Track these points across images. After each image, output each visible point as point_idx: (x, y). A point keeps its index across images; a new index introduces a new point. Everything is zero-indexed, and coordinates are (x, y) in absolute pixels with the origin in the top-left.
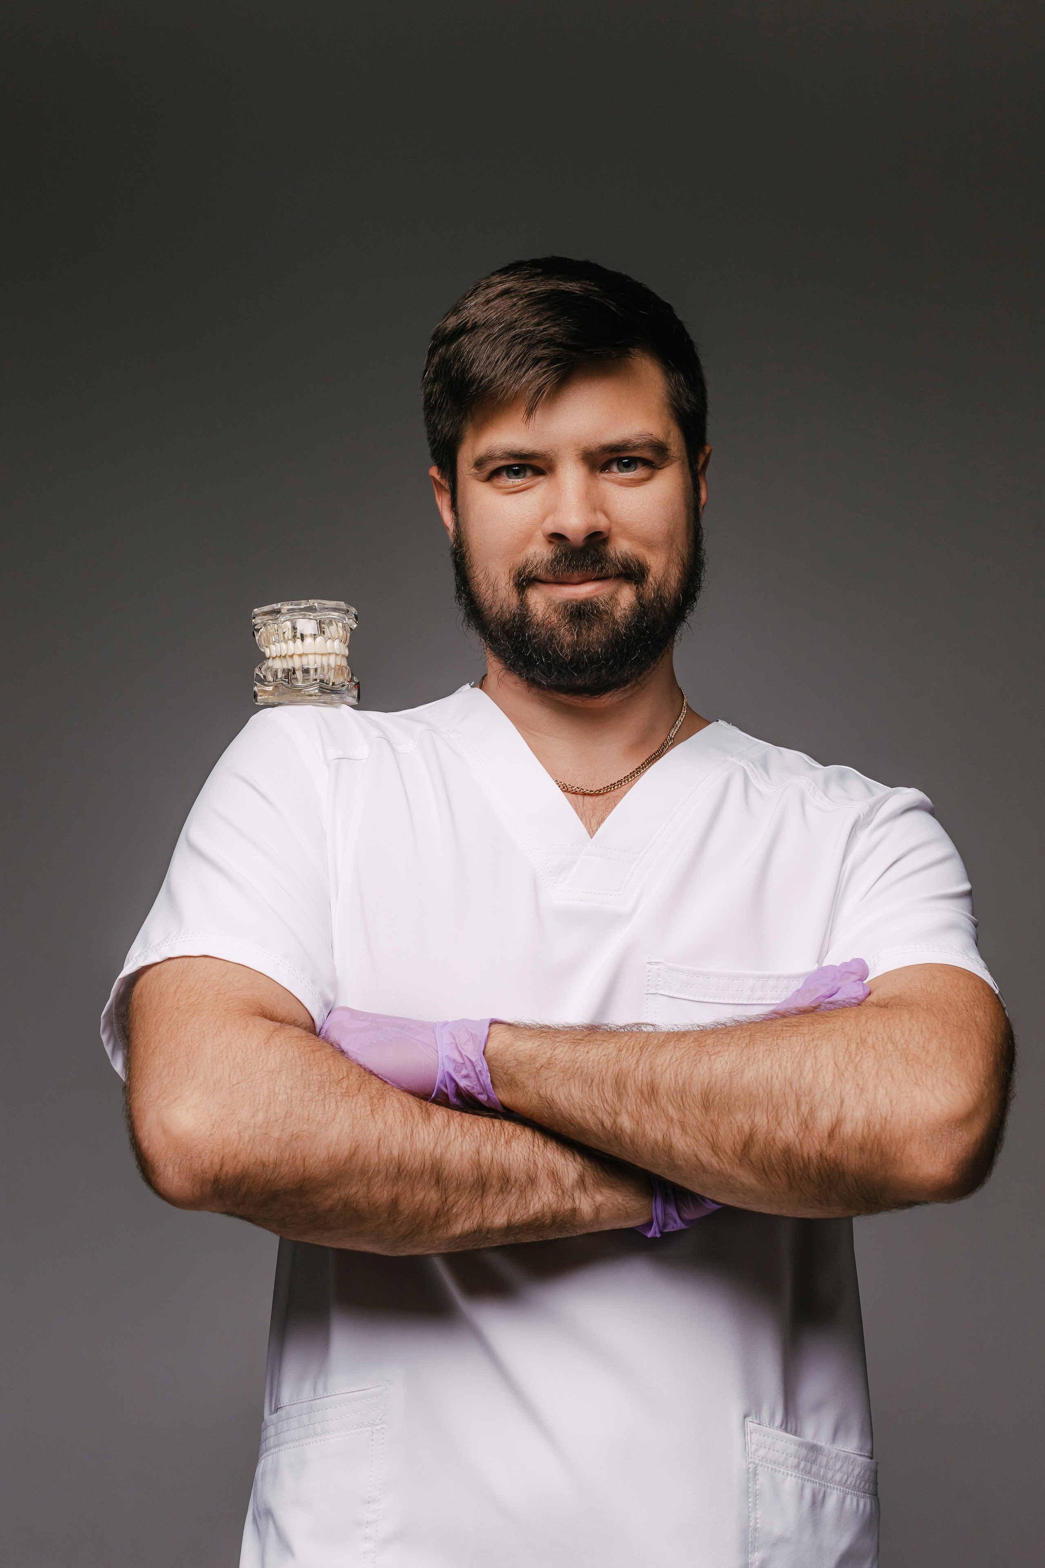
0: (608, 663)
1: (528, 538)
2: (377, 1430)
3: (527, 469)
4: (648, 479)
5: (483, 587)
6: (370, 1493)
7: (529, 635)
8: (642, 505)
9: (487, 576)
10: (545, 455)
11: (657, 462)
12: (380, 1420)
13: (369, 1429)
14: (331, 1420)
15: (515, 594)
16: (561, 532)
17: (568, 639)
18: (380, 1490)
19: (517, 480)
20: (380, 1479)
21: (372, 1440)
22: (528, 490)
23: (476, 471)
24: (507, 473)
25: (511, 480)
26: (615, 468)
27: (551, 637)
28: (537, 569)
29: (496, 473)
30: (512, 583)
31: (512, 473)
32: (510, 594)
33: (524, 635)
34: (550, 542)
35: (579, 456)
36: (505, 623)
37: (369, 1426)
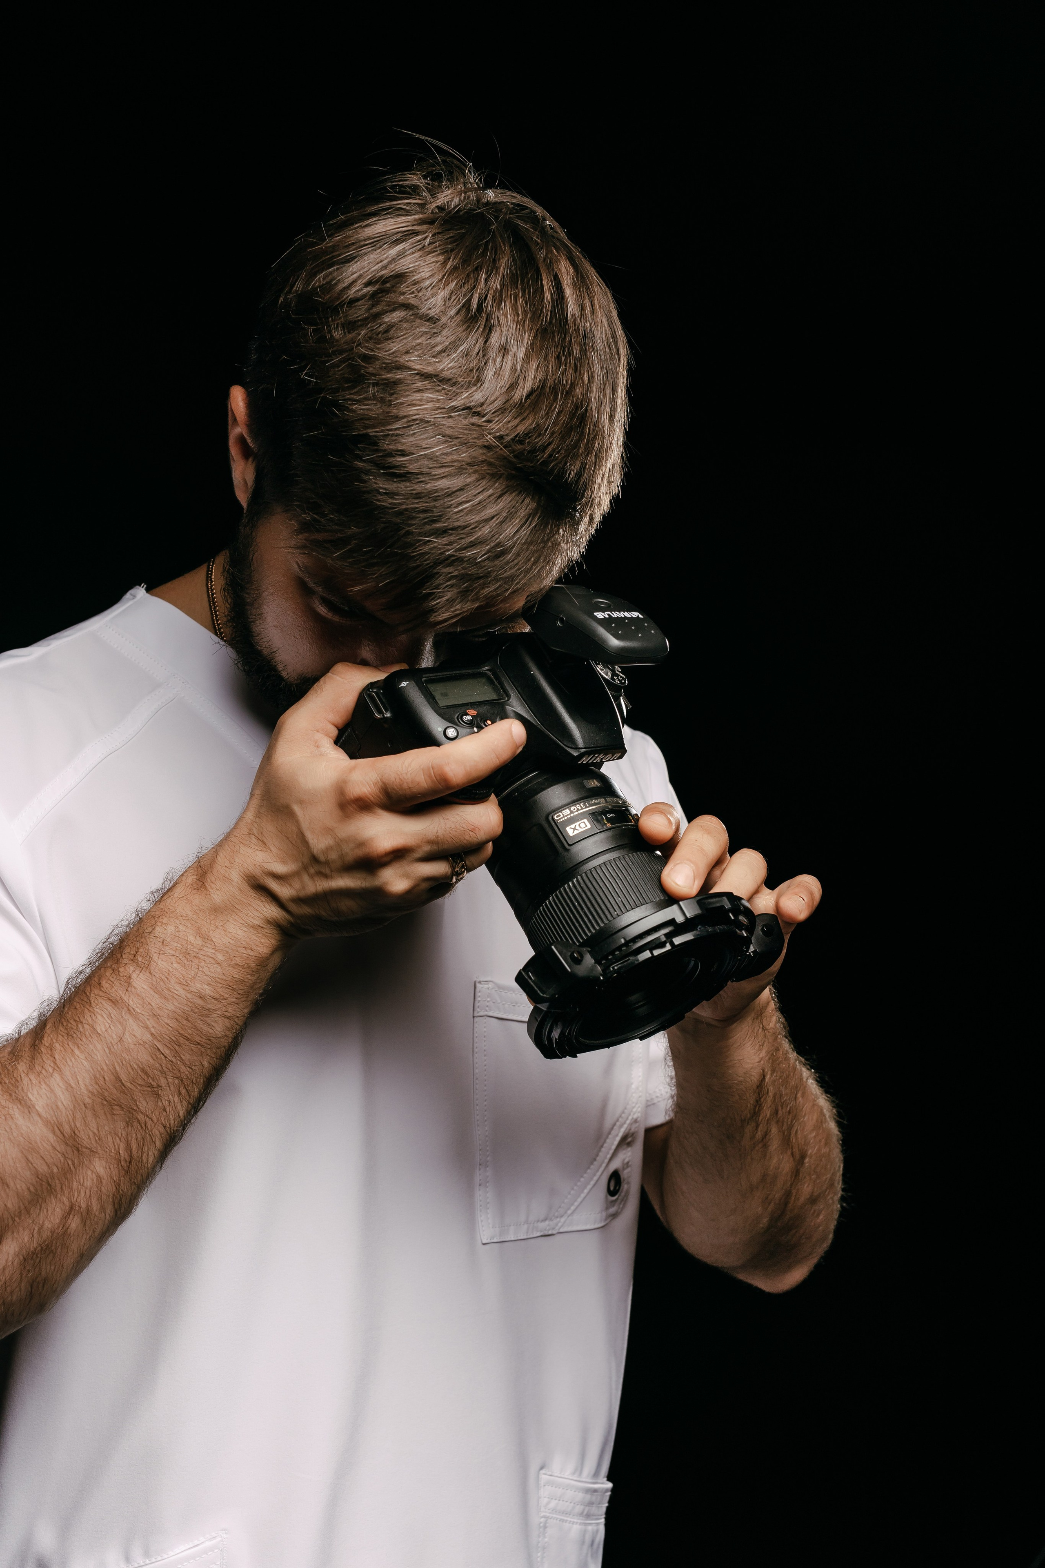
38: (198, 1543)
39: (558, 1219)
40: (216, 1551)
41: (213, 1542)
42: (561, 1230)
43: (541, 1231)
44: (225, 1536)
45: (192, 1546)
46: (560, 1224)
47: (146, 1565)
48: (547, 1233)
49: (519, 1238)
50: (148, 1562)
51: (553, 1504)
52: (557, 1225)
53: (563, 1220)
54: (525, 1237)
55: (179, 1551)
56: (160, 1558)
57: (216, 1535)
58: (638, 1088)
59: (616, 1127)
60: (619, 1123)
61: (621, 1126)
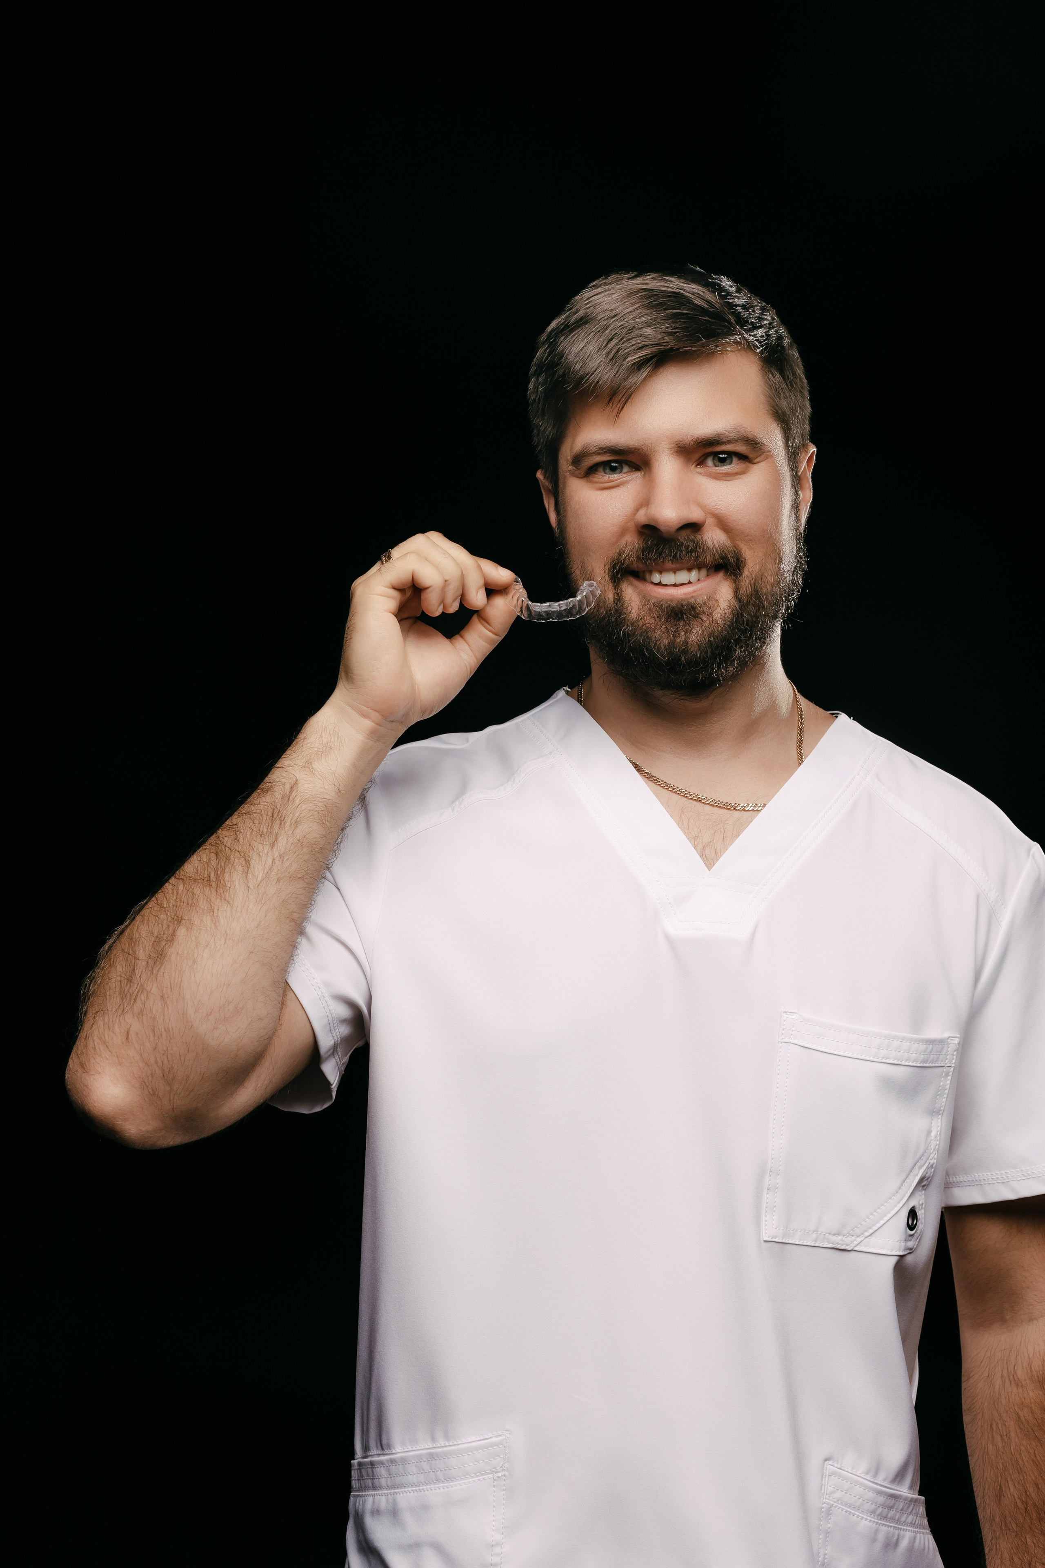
1: (622, 532)
2: (498, 1477)
3: (624, 465)
4: (743, 473)
6: (493, 1537)
7: (624, 634)
8: (738, 498)
9: (583, 571)
10: (639, 449)
11: (751, 456)
12: (501, 1467)
13: (491, 1476)
14: (454, 1469)
15: (611, 588)
16: (654, 522)
17: (665, 641)
18: (503, 1534)
19: (613, 476)
20: (503, 1524)
21: (494, 1486)
22: (624, 485)
23: (574, 468)
24: (604, 470)
25: (608, 476)
26: (710, 463)
27: (647, 637)
28: (631, 560)
29: (592, 470)
30: (607, 571)
31: (608, 470)
32: (606, 588)
33: (619, 634)
34: (641, 534)
35: (673, 449)
36: (601, 621)
37: (491, 1474)
38: (487, 1437)
39: (853, 1238)
40: (500, 1446)
41: (499, 1438)
42: (856, 1249)
43: (833, 1244)
44: (508, 1435)
45: (482, 1438)
46: (856, 1243)
47: (446, 1446)
48: (839, 1247)
49: (805, 1244)
50: (447, 1444)
51: (838, 1494)
52: (852, 1242)
53: (859, 1239)
54: (813, 1244)
55: (470, 1440)
56: (456, 1443)
57: (501, 1434)
58: (936, 1137)
59: (917, 1167)
60: (918, 1164)
61: (920, 1167)
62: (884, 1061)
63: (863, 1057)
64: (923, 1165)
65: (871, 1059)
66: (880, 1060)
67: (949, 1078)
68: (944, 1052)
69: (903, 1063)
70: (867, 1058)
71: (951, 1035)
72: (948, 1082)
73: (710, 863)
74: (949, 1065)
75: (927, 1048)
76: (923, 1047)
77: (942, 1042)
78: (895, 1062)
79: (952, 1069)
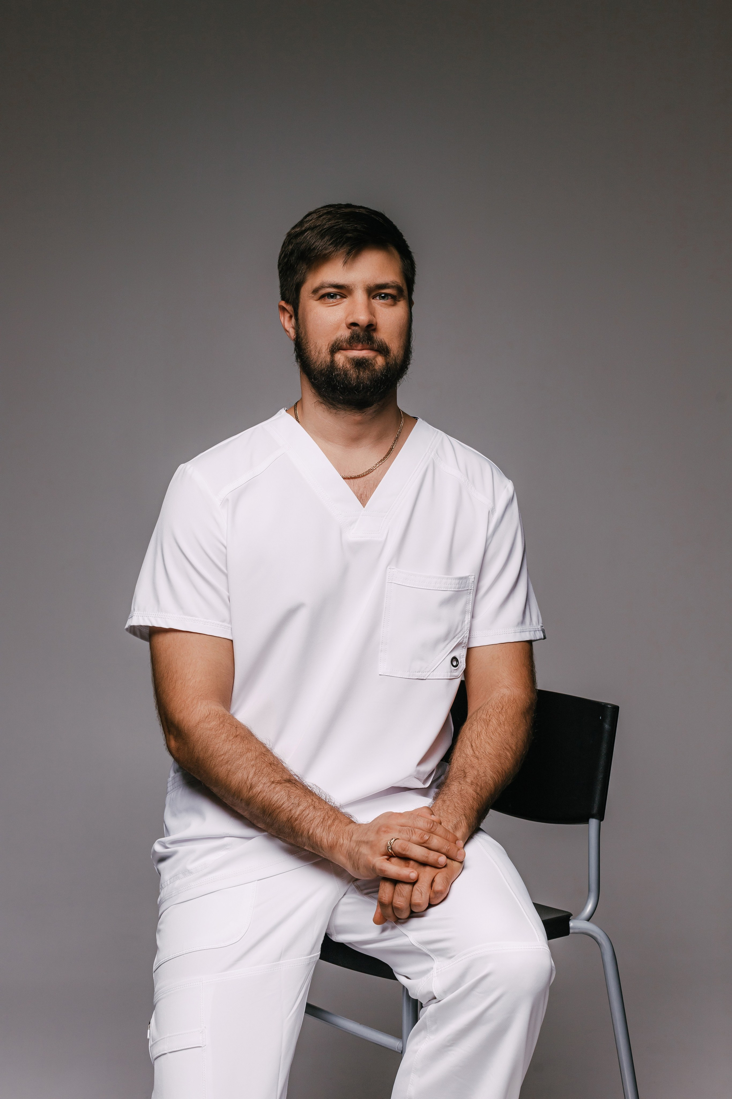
0: (371, 389)
1: (338, 328)
3: (339, 294)
4: (393, 305)
5: (313, 353)
7: (335, 374)
8: (390, 317)
9: (316, 347)
11: (397, 297)
15: (329, 356)
16: (356, 322)
17: (354, 376)
19: (333, 300)
22: (338, 305)
23: (311, 295)
24: (328, 297)
25: (330, 300)
26: (378, 298)
27: (346, 374)
28: (342, 342)
29: (323, 297)
30: (328, 350)
31: (329, 297)
32: (327, 355)
33: (332, 375)
34: (349, 328)
35: (364, 290)
36: (322, 370)
39: (426, 673)
42: (428, 678)
43: (417, 677)
46: (427, 675)
48: (420, 678)
49: (404, 677)
53: (429, 673)
54: (408, 677)
58: (468, 623)
59: (456, 638)
60: (457, 636)
61: (458, 638)
62: (438, 589)
63: (428, 588)
64: (460, 637)
65: (432, 589)
66: (436, 589)
67: (471, 595)
68: (468, 583)
69: (449, 590)
70: (430, 588)
71: (470, 575)
72: (471, 597)
73: (364, 504)
74: (470, 589)
75: (459, 582)
76: (457, 581)
77: (466, 578)
78: (445, 589)
79: (472, 591)
